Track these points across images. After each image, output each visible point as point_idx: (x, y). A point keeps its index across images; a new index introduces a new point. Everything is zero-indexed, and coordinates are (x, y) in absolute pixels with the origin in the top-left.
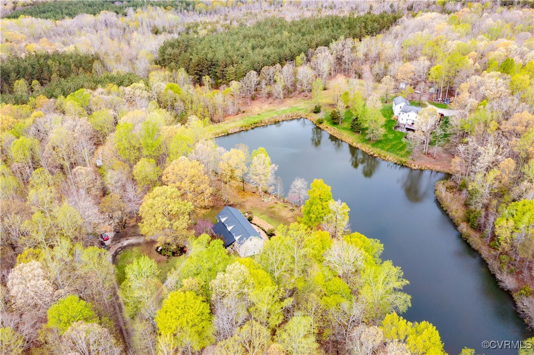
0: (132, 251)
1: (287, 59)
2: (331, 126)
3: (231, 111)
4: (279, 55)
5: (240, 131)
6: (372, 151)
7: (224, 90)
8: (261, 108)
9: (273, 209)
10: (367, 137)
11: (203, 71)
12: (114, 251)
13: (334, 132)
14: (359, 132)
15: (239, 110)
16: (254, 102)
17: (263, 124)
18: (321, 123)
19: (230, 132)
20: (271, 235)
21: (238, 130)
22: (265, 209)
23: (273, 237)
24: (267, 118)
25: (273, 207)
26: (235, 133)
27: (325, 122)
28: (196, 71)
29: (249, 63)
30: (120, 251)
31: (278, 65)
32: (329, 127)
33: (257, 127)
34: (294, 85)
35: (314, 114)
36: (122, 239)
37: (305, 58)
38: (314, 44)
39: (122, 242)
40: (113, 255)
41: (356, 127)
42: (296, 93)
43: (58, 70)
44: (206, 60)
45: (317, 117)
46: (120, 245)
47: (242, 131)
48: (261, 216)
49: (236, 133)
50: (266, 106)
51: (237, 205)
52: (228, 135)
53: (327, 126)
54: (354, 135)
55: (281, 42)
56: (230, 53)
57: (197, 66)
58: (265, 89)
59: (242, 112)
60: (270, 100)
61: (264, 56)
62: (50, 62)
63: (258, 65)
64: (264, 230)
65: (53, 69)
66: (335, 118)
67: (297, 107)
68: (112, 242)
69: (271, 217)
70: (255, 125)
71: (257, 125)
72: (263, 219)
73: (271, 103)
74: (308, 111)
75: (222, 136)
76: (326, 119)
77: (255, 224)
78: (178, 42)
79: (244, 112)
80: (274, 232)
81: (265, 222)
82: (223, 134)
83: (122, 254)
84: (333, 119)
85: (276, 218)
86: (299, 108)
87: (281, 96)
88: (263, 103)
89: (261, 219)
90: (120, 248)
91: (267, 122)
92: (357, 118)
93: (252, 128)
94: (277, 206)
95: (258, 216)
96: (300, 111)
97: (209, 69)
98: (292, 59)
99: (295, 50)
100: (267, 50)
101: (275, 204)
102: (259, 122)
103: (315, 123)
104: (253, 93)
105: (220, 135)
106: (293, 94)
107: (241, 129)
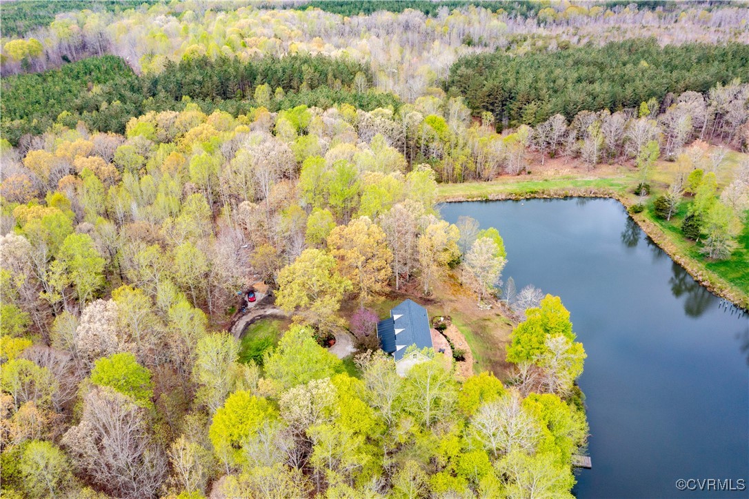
0: (270, 325)
1: (625, 104)
2: (652, 220)
3: (509, 169)
4: (614, 96)
5: (506, 200)
6: (702, 275)
7: (507, 136)
8: (557, 172)
9: (488, 323)
10: (702, 250)
11: (496, 105)
12: (252, 318)
13: (653, 231)
14: (694, 240)
15: (524, 169)
16: (552, 161)
17: (545, 196)
18: (637, 212)
19: (490, 198)
20: (459, 358)
21: (504, 197)
22: (475, 319)
23: (461, 363)
24: (556, 188)
25: (489, 320)
26: (497, 200)
27: (646, 211)
28: (484, 104)
29: (560, 102)
30: (258, 319)
31: (607, 112)
32: (648, 221)
33: (535, 198)
34: (620, 146)
35: (635, 195)
36: (268, 306)
37: (657, 107)
38: (681, 85)
39: (265, 310)
40: (247, 322)
41: (691, 231)
42: (622, 158)
43: (310, 78)
44: (503, 89)
45: (636, 201)
46: (261, 312)
47: (510, 199)
48: (462, 328)
49: (500, 200)
50: (566, 171)
51: (438, 302)
52: (487, 201)
53: (646, 219)
54: (683, 243)
55: (626, 78)
56: (540, 85)
57: (489, 96)
58: (571, 145)
59: (527, 171)
60: (576, 162)
61: (589, 94)
62: (304, 67)
63: (575, 106)
64: (452, 348)
65: (305, 77)
66: (660, 208)
67: (613, 180)
68: (255, 306)
69: (476, 333)
70: (532, 195)
71: (536, 195)
72: (462, 332)
73: (575, 167)
74: (626, 190)
75: (476, 201)
76: (649, 207)
77: (446, 336)
78: (478, 60)
79: (529, 173)
80: (465, 356)
81: (463, 338)
82: (480, 199)
83: (258, 325)
84: (657, 209)
85: (481, 337)
86: (615, 182)
87: (595, 159)
88: (564, 164)
89: (459, 332)
90: (259, 316)
91: (552, 193)
92: (693, 216)
93: (527, 199)
94: (497, 320)
95: (457, 326)
96: (612, 187)
97: (504, 103)
98: (636, 104)
99: (642, 92)
100: (597, 87)
101: (494, 316)
102: (541, 192)
103: (628, 209)
104: (554, 147)
105: (475, 199)
106: (616, 160)
107: (510, 197)
